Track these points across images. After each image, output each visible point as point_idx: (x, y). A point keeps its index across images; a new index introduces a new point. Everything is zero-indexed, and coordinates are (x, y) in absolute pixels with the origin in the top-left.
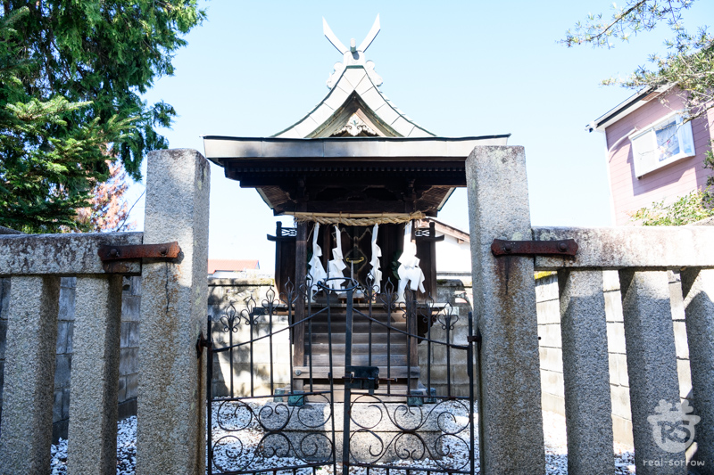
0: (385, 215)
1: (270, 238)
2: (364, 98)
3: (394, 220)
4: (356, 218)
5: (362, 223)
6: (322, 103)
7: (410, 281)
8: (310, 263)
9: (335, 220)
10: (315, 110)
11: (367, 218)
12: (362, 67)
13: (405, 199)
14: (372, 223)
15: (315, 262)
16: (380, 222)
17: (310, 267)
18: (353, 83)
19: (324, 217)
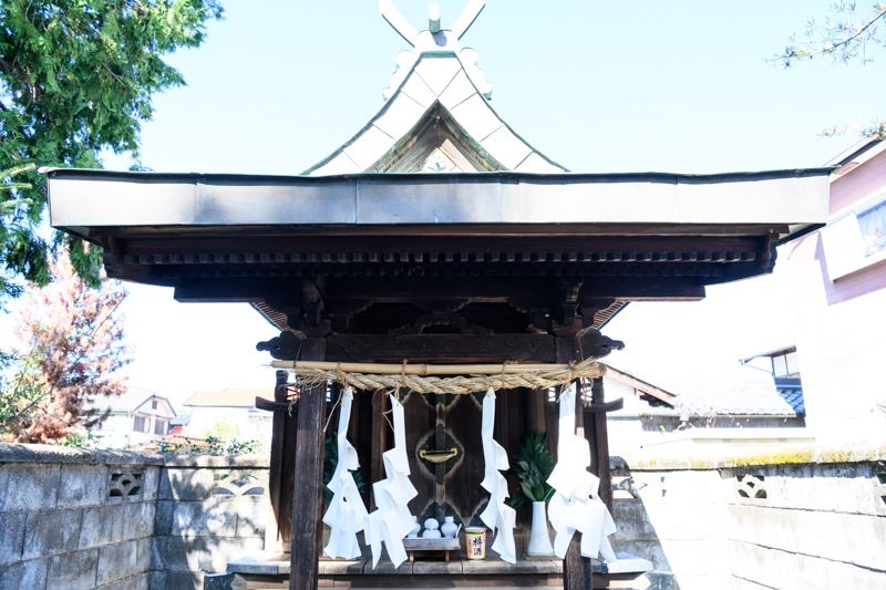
0: (510, 367)
1: (262, 404)
2: (456, 115)
3: (532, 382)
4: (442, 376)
5: (456, 387)
6: (370, 125)
7: (578, 536)
8: (330, 486)
9: (390, 381)
10: (354, 139)
11: (467, 376)
12: (453, 55)
13: (556, 329)
14: (479, 387)
15: (343, 482)
16: (499, 384)
17: (328, 496)
18: (434, 85)
19: (365, 374)
